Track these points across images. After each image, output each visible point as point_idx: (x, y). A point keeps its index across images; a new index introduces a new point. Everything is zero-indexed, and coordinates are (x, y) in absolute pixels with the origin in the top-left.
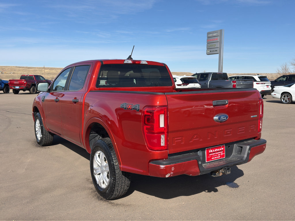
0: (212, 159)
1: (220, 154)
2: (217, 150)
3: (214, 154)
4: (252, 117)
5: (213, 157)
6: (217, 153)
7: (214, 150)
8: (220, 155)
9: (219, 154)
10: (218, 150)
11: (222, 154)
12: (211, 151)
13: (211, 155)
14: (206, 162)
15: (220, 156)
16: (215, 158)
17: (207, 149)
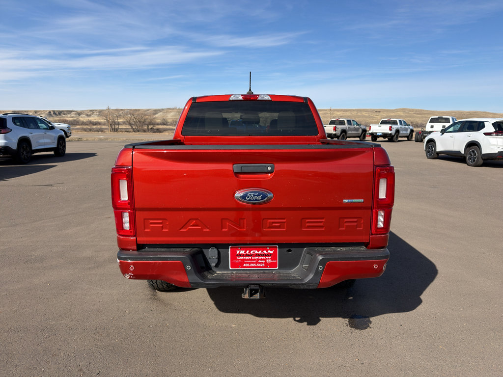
0: (244, 265)
1: (265, 260)
2: (256, 252)
3: (250, 258)
4: (346, 201)
5: (247, 263)
6: (257, 258)
7: (248, 251)
8: (263, 261)
9: (261, 260)
10: (260, 252)
11: (269, 261)
12: (242, 252)
13: (240, 258)
14: (230, 268)
15: (265, 263)
16: (253, 265)
17: (231, 248)
